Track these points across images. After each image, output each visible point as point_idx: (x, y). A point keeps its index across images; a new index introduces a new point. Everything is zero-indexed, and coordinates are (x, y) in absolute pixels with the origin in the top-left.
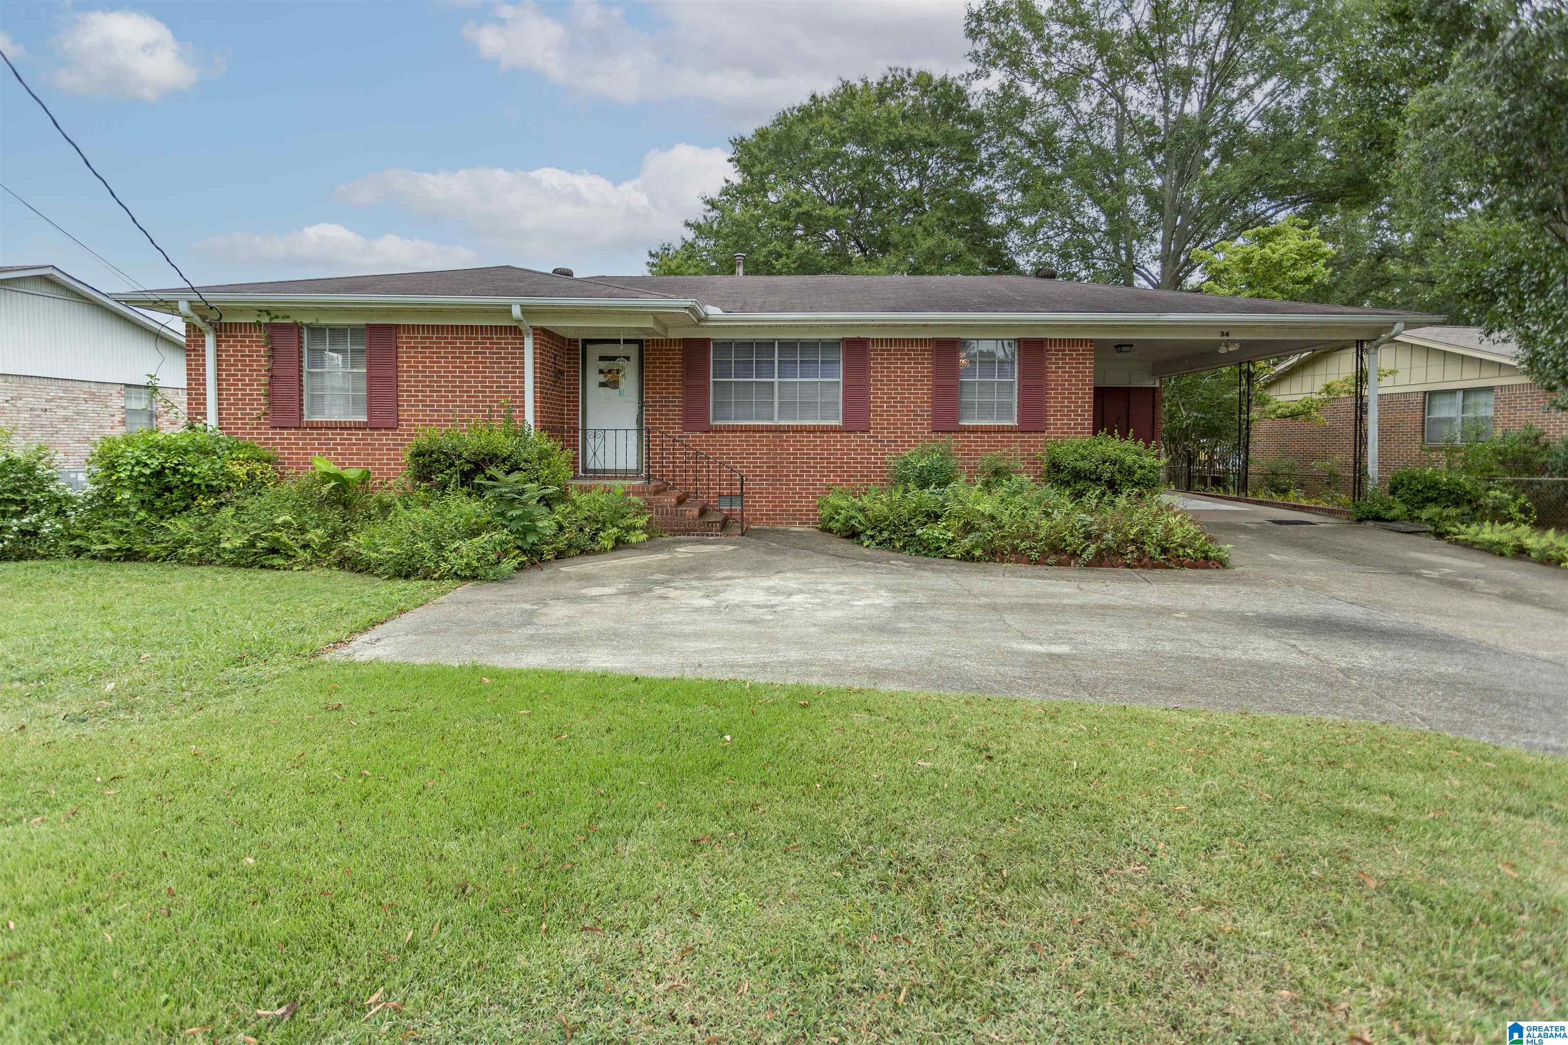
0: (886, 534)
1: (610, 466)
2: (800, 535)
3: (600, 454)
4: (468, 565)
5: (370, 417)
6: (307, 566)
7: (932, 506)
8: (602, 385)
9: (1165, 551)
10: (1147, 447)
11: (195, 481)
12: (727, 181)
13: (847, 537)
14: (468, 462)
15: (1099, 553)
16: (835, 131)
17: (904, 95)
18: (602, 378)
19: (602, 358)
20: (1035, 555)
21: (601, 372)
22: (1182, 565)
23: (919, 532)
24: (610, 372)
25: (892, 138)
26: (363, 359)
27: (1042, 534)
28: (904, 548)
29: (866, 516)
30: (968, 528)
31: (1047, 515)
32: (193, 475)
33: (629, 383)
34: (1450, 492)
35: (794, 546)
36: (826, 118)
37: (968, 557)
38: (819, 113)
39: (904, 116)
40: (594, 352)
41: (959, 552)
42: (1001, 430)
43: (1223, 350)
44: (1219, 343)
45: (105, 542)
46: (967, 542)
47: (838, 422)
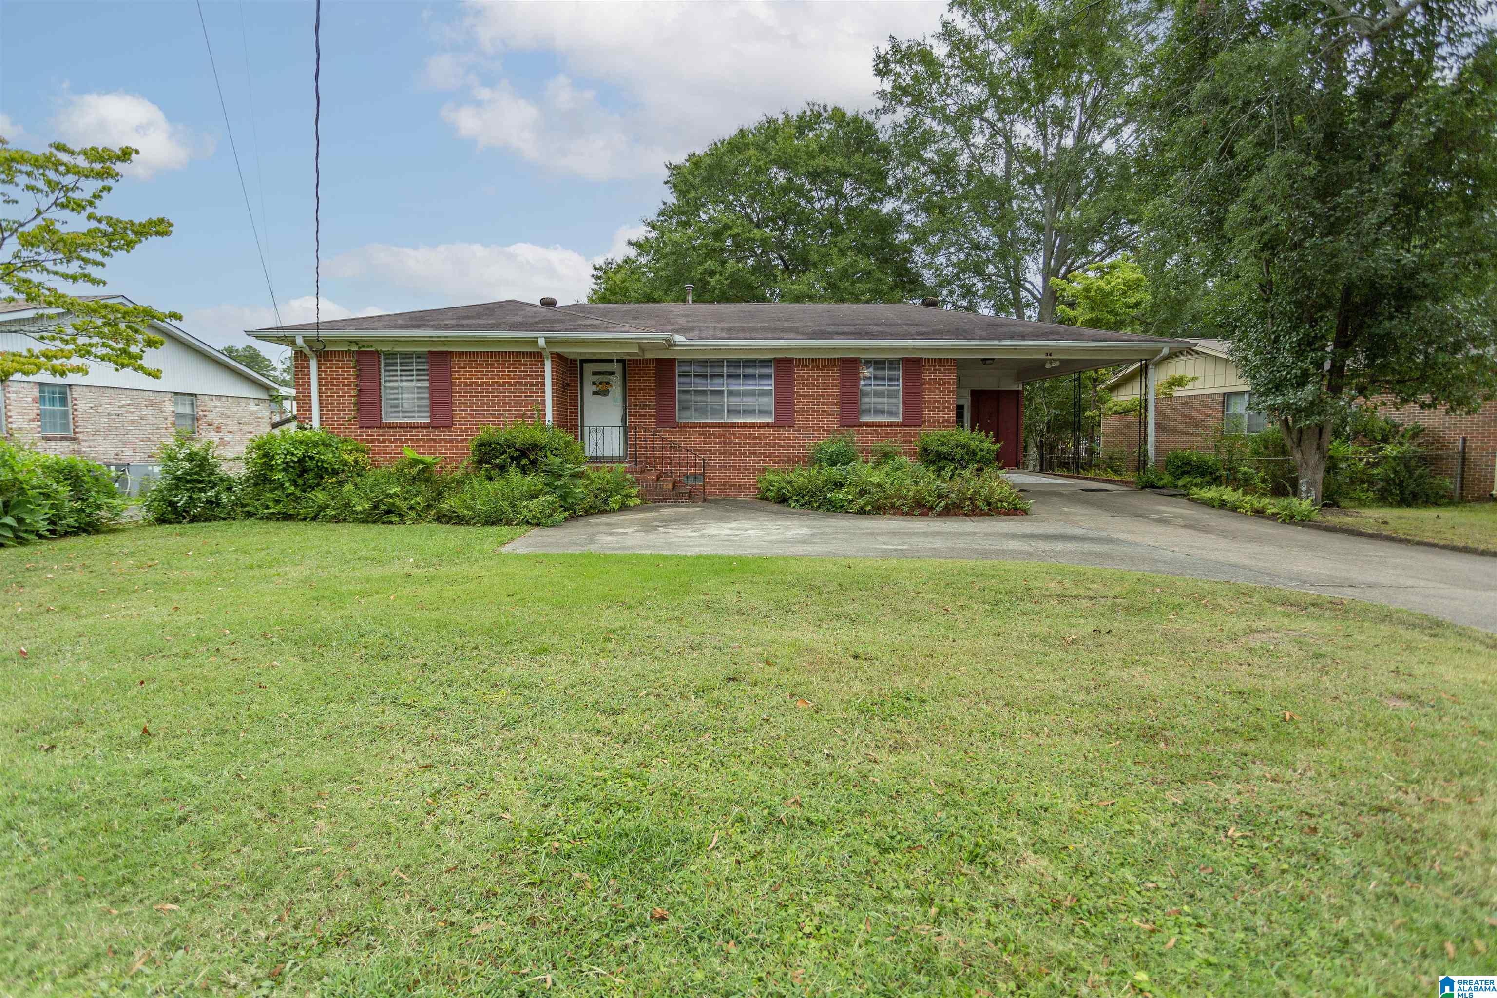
0: (807, 498)
1: (608, 454)
2: (746, 502)
3: (600, 444)
4: (534, 517)
5: (432, 419)
6: (415, 522)
7: (838, 479)
8: (594, 393)
9: (989, 504)
10: (987, 436)
11: (325, 466)
12: (664, 203)
13: (779, 503)
14: (516, 450)
15: (946, 506)
16: (761, 163)
17: (821, 128)
18: (595, 388)
19: (595, 373)
20: (906, 509)
21: (594, 383)
22: (999, 514)
23: (829, 495)
24: (601, 383)
25: (811, 170)
26: (425, 377)
27: (912, 494)
28: (819, 507)
29: (792, 486)
30: (862, 493)
31: (916, 483)
32: (323, 461)
33: (616, 391)
34: (1198, 467)
35: (742, 507)
36: (752, 151)
37: (862, 512)
38: (747, 146)
39: (822, 149)
40: (589, 368)
41: (856, 509)
42: (890, 425)
43: (1048, 366)
44: (1044, 362)
45: (267, 508)
46: (861, 502)
47: (771, 420)
